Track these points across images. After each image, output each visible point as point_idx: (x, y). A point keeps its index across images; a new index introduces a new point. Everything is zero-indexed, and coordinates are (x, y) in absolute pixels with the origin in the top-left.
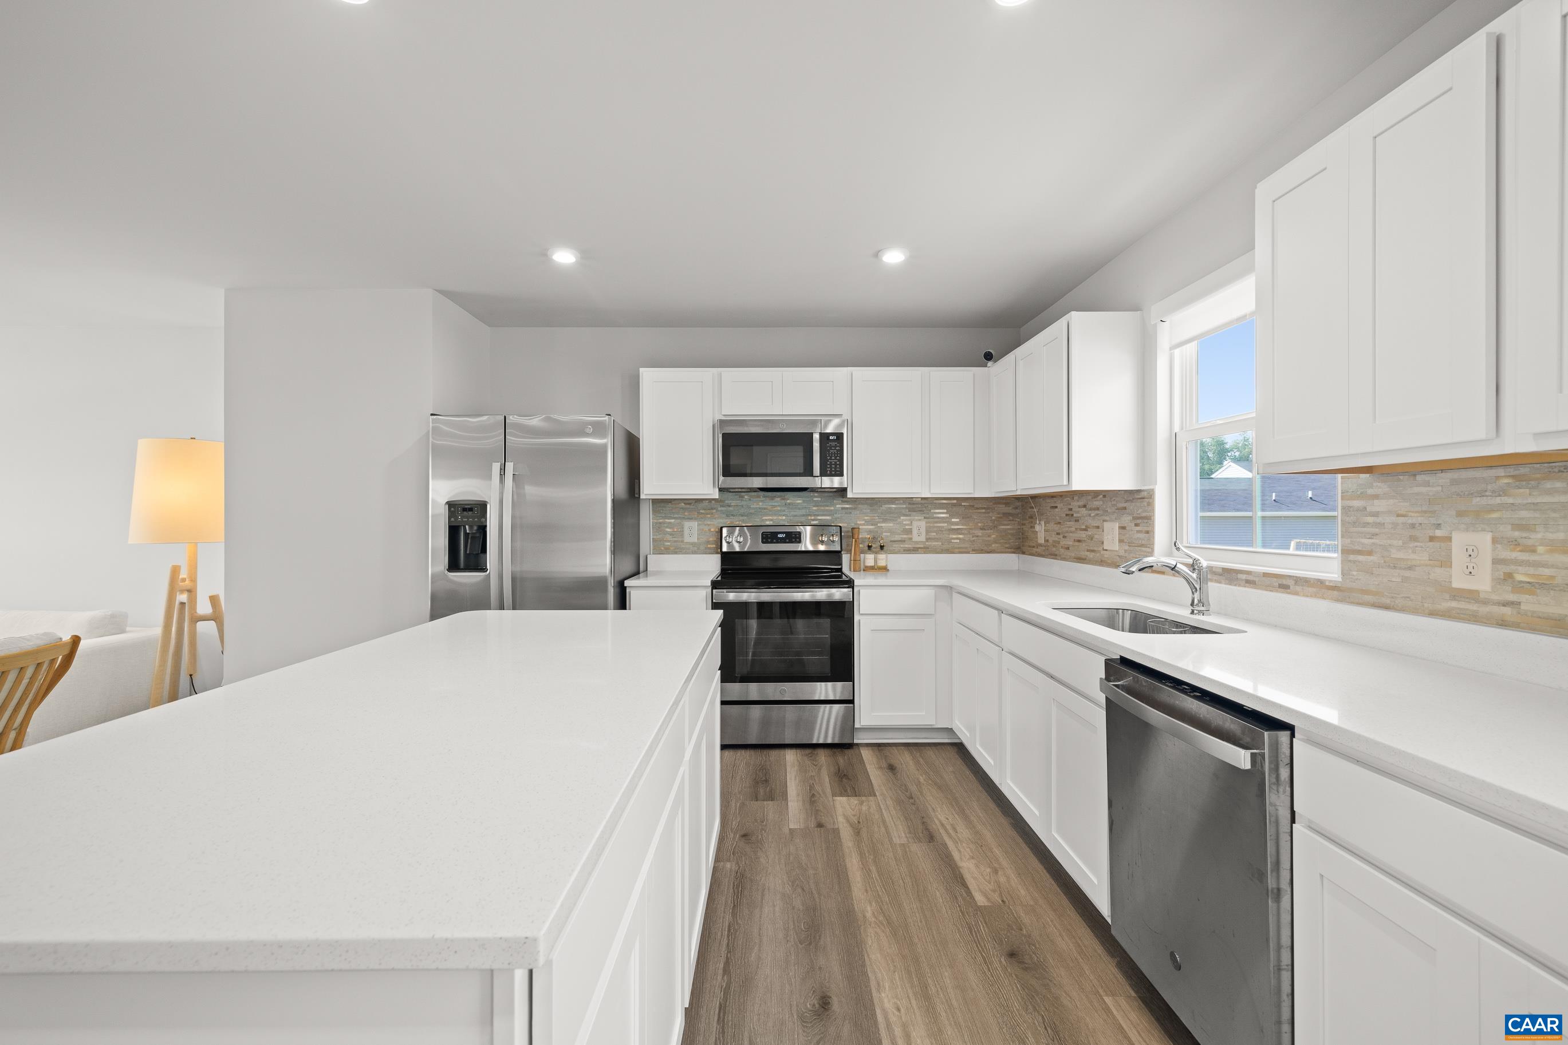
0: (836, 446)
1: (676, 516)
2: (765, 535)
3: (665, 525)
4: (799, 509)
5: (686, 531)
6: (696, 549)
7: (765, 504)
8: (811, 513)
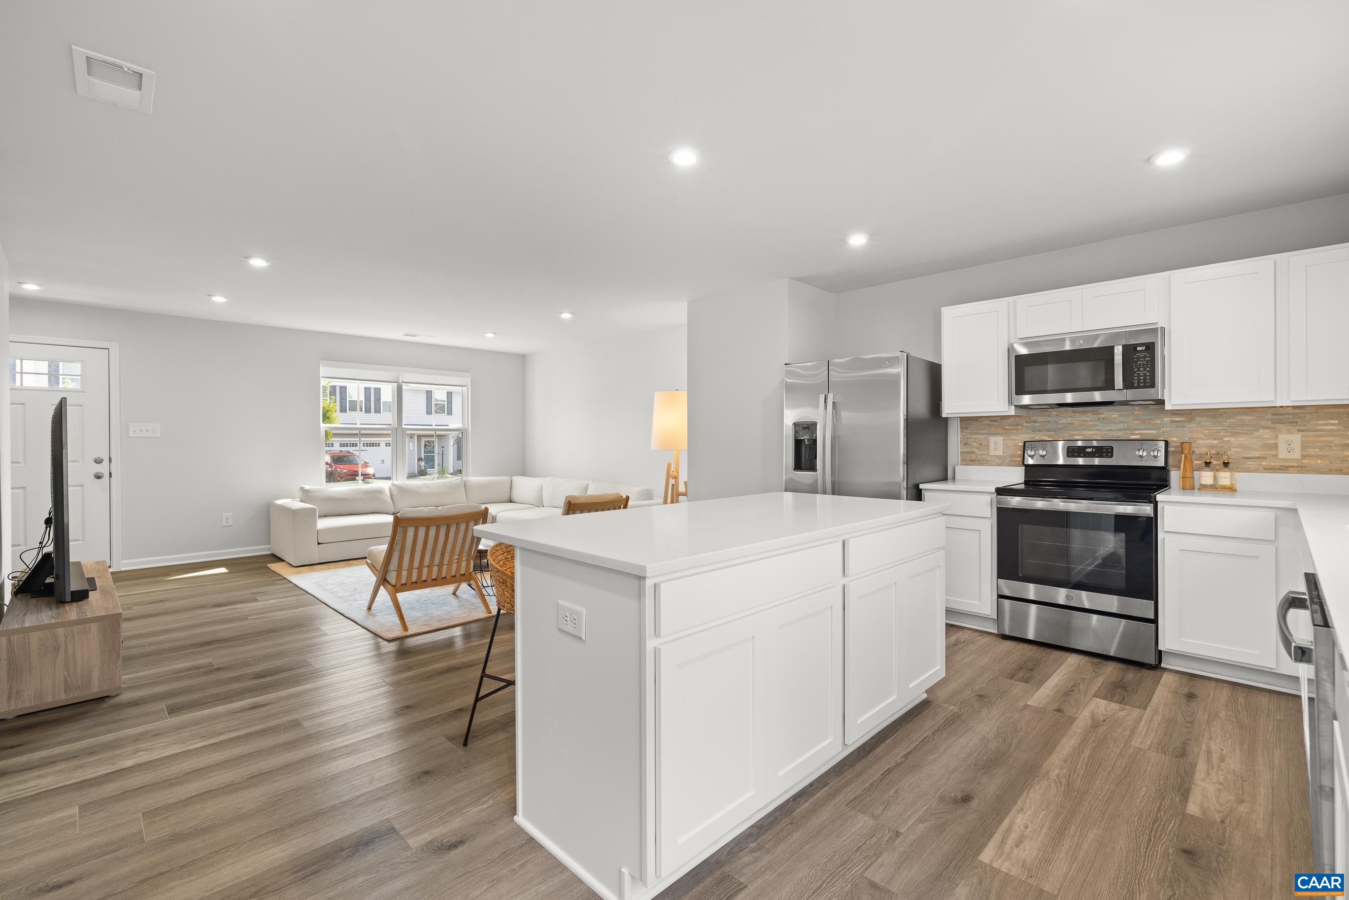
0: (1145, 357)
1: (982, 432)
2: (1071, 449)
3: (972, 440)
4: (1115, 423)
5: (992, 445)
6: (1001, 462)
7: (1074, 419)
8: (1131, 428)
